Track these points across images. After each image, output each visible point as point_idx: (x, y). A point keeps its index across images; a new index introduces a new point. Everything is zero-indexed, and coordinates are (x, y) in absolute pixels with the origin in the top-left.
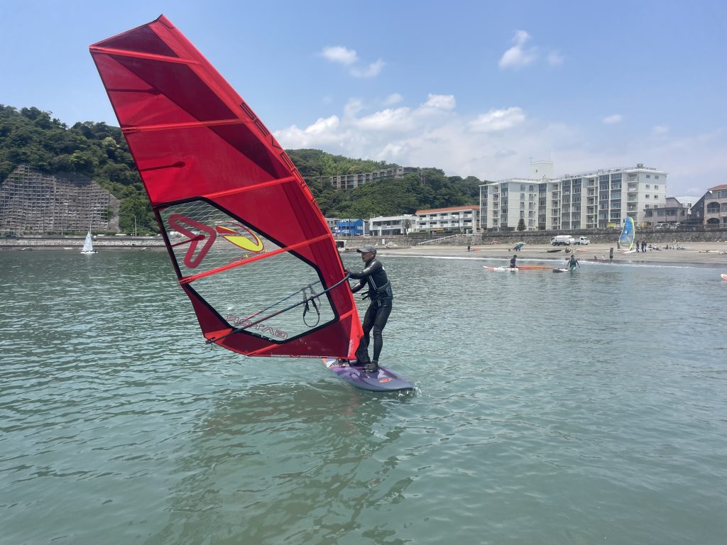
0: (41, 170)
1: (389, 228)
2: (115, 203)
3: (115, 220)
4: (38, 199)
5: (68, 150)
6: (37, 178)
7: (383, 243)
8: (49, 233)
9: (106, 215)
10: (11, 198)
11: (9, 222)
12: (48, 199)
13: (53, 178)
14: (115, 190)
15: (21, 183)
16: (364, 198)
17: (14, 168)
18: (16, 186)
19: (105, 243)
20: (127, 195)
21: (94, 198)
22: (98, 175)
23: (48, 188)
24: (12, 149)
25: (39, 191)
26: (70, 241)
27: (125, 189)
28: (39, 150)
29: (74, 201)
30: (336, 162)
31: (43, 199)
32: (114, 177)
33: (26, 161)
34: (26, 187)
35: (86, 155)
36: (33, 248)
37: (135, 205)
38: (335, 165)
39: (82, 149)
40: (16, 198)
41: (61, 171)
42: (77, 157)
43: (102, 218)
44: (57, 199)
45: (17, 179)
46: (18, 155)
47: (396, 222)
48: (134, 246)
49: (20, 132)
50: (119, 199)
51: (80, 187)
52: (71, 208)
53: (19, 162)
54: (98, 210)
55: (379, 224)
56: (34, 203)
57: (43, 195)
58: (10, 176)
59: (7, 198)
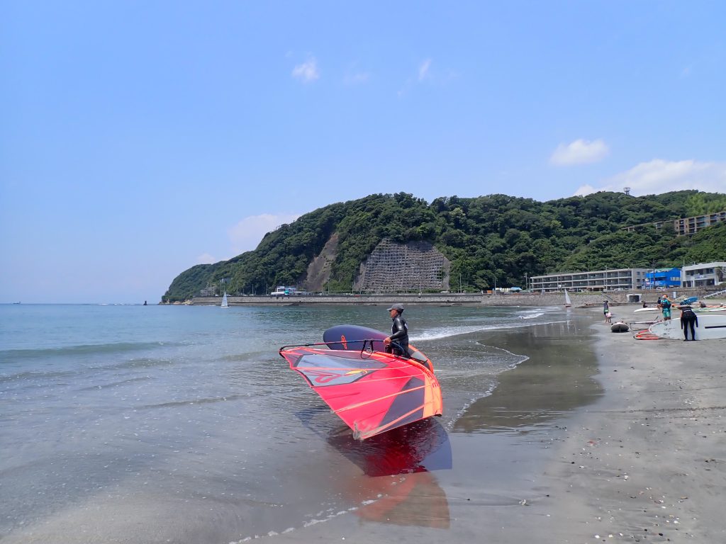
0: (398, 241)
1: (702, 277)
2: (447, 264)
3: (447, 279)
4: (394, 265)
5: (417, 223)
6: (394, 247)
7: (675, 296)
8: (398, 292)
9: (440, 275)
10: (377, 265)
11: (373, 283)
12: (400, 264)
13: (406, 247)
14: (448, 253)
15: (383, 252)
16: (705, 242)
17: (380, 241)
18: (380, 255)
19: (427, 299)
20: (457, 257)
21: (433, 261)
22: (438, 242)
23: (401, 254)
24: (380, 227)
25: (395, 258)
26: (402, 298)
27: (456, 251)
28: (397, 225)
29: (419, 264)
30: (706, 202)
31: (397, 264)
32: (451, 242)
33: (388, 235)
34: (386, 256)
35: (429, 226)
36: (377, 304)
37: (462, 265)
38: (705, 205)
39: (427, 221)
40: (379, 264)
41: (411, 240)
42: (422, 228)
43: (438, 278)
44: (406, 264)
45: (380, 249)
46: (382, 231)
47: (709, 271)
48: (448, 302)
49: (387, 213)
50: (451, 260)
51: (424, 252)
52: (416, 270)
53: (383, 236)
54: (435, 272)
55: (691, 273)
56: (391, 268)
57: (397, 261)
58: (377, 247)
59: (373, 264)
